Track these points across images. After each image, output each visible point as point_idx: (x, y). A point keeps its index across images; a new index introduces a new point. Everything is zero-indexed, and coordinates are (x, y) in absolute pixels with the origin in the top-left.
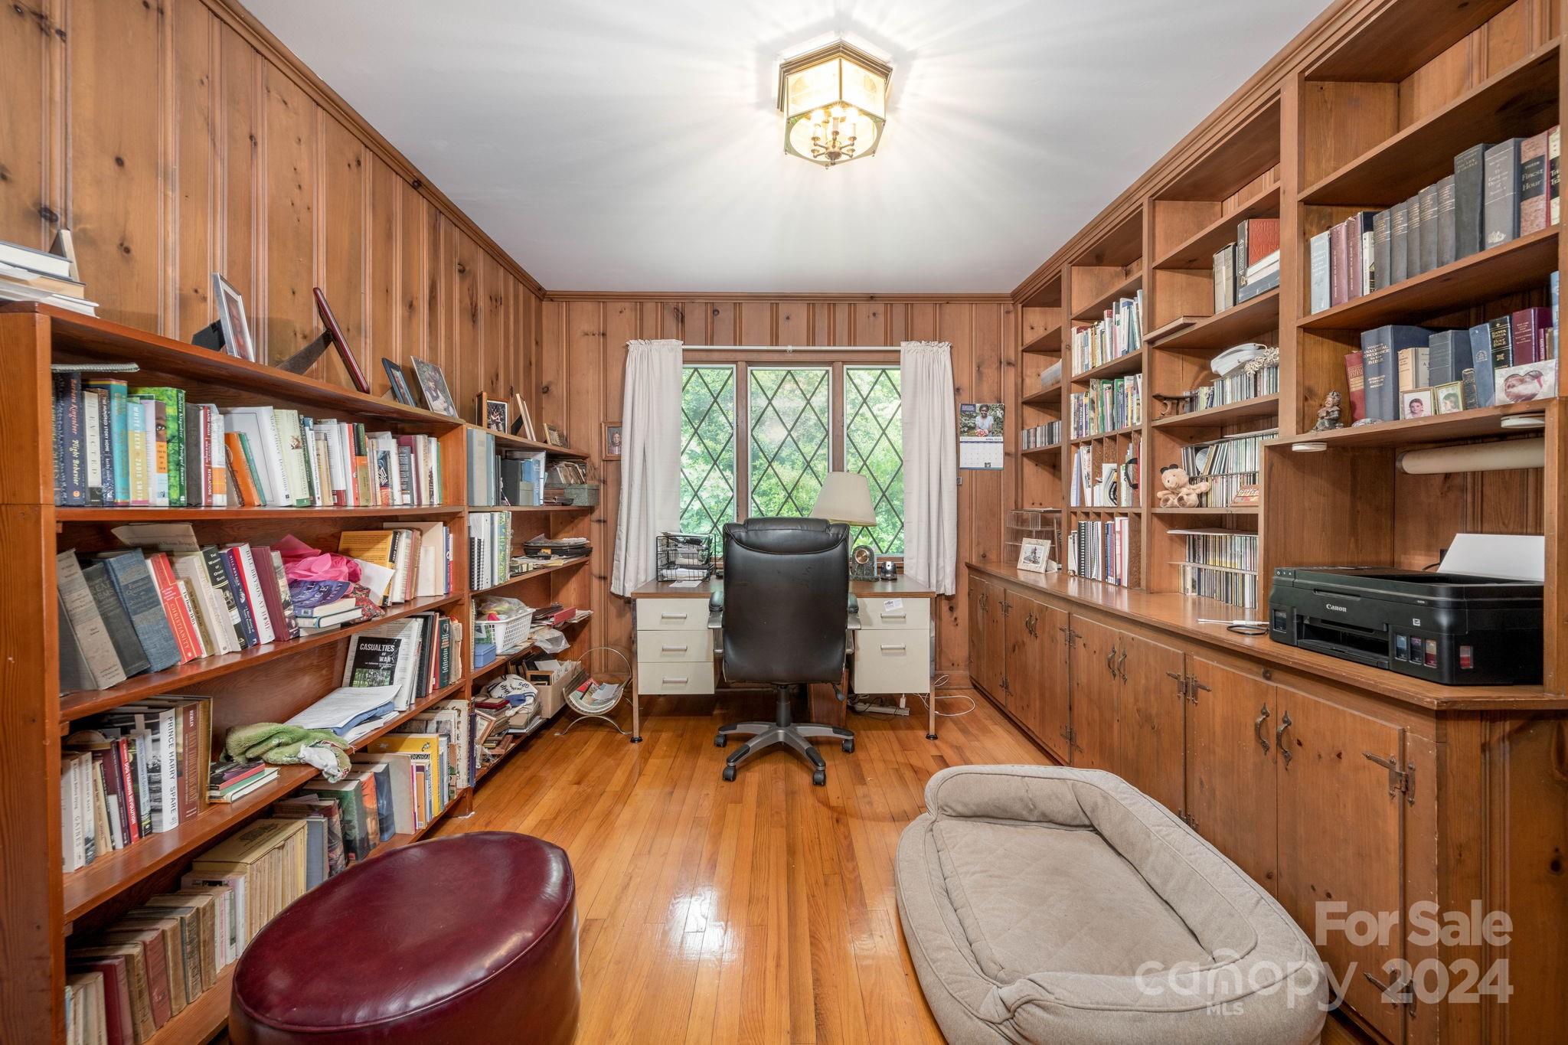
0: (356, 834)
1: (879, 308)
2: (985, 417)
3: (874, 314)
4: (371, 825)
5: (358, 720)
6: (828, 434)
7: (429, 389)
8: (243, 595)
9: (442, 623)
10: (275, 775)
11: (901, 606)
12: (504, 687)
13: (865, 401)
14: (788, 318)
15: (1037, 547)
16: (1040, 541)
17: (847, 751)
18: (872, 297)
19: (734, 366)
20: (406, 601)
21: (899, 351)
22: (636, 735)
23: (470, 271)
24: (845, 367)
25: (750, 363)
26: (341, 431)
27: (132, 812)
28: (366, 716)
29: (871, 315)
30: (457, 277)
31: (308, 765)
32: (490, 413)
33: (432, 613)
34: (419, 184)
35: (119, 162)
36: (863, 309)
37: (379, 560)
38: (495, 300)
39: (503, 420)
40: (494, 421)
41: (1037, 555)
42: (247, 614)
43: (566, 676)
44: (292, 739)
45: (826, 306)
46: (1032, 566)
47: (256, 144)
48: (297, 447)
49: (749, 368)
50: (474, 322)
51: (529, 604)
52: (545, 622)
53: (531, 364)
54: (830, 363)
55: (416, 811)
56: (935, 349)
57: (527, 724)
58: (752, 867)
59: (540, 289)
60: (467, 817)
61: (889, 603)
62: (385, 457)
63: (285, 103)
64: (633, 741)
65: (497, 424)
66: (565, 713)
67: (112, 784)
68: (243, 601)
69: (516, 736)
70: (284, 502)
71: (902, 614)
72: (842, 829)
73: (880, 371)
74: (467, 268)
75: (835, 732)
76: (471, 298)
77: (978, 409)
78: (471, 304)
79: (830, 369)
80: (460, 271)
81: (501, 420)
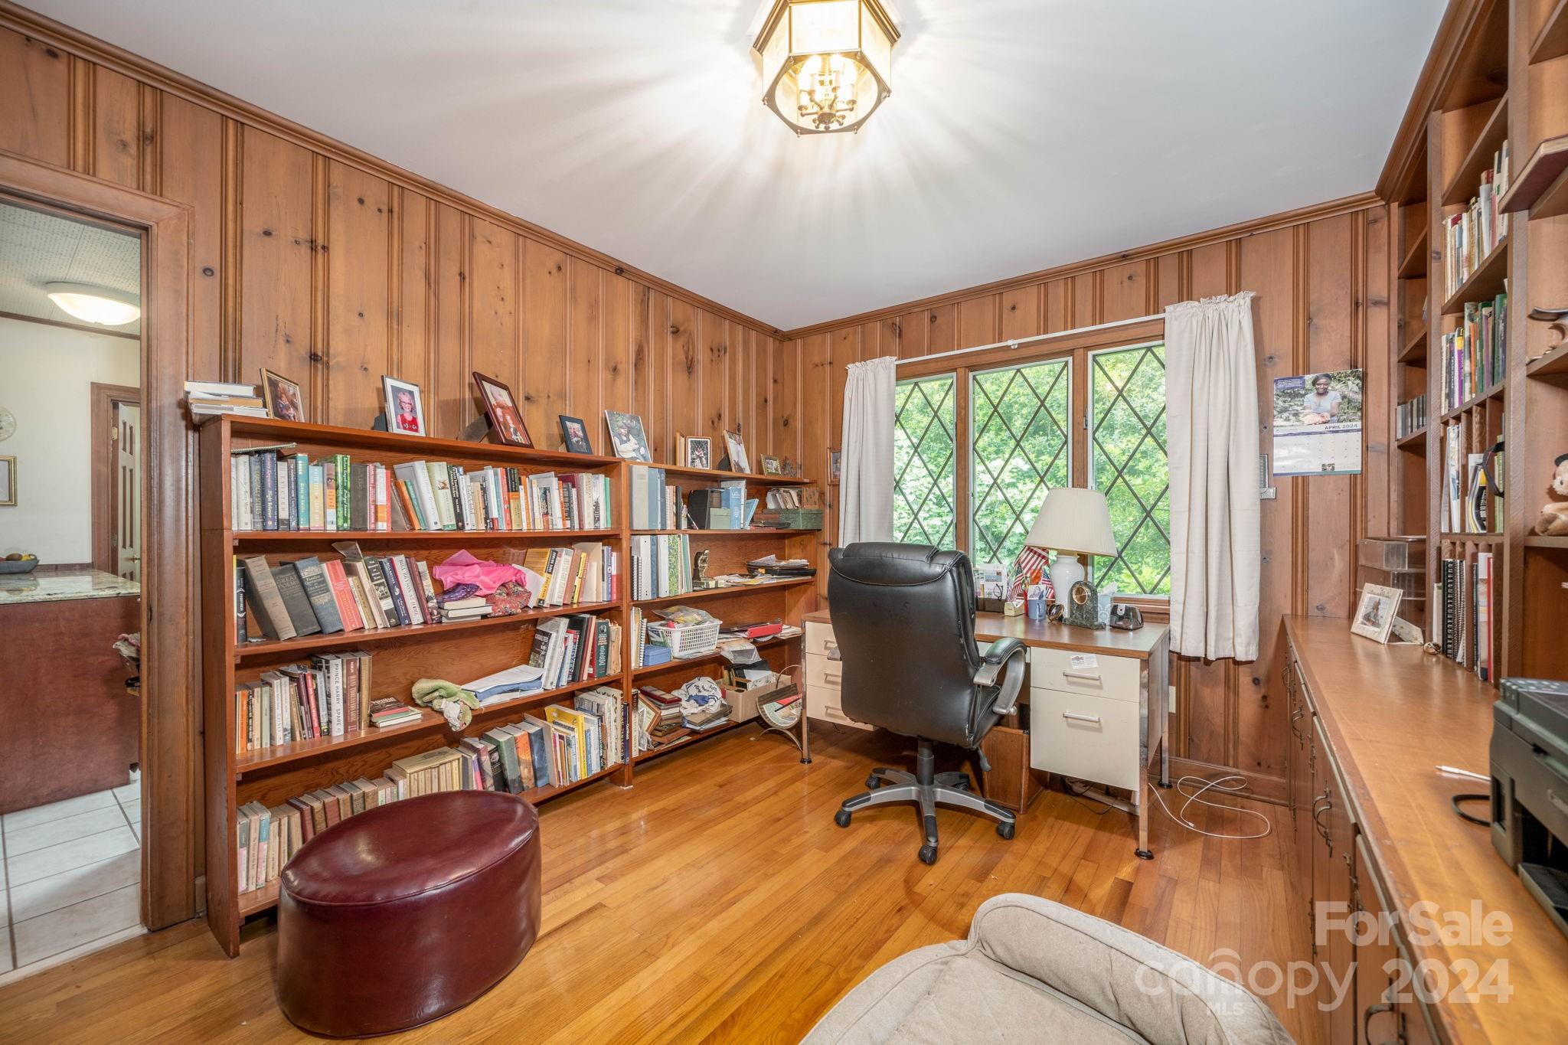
0: (510, 775)
1: (1139, 267)
2: (1322, 394)
3: (1130, 278)
4: (526, 773)
5: (500, 689)
6: (1066, 442)
7: (619, 435)
8: (397, 590)
9: (598, 625)
10: (419, 716)
11: (1095, 665)
12: (697, 687)
13: (1120, 393)
14: (1014, 308)
15: (1383, 599)
16: (1387, 589)
17: (1001, 835)
18: (1124, 256)
19: (955, 374)
20: (564, 604)
21: (1164, 319)
22: (805, 756)
23: (685, 331)
24: (1090, 354)
25: (973, 368)
26: (496, 474)
27: (314, 715)
28: (510, 688)
29: (1125, 279)
30: (670, 337)
31: (441, 713)
32: (693, 451)
33: (587, 616)
34: (620, 270)
35: (361, 315)
36: (1114, 277)
37: (539, 572)
38: (717, 351)
39: (706, 454)
40: (698, 456)
41: (1380, 613)
42: (400, 602)
43: (764, 687)
44: (447, 694)
45: (1062, 283)
46: (1369, 630)
47: (464, 278)
48: (443, 488)
49: (971, 375)
50: (689, 373)
51: (716, 616)
52: (743, 635)
53: (766, 401)
54: (1070, 352)
55: (560, 770)
56: (1222, 305)
57: (702, 723)
58: (763, 919)
59: (776, 331)
60: (625, 788)
61: (1078, 659)
62: (546, 492)
63: (490, 242)
64: (803, 761)
65: (701, 458)
66: (760, 721)
67: (301, 698)
68: (397, 594)
69: (693, 732)
70: (433, 527)
71: (1096, 675)
72: (896, 920)
73: (1144, 351)
74: (682, 329)
75: (986, 807)
76: (687, 353)
77: (1309, 385)
78: (687, 358)
79: (1070, 359)
80: (673, 332)
81: (705, 454)
